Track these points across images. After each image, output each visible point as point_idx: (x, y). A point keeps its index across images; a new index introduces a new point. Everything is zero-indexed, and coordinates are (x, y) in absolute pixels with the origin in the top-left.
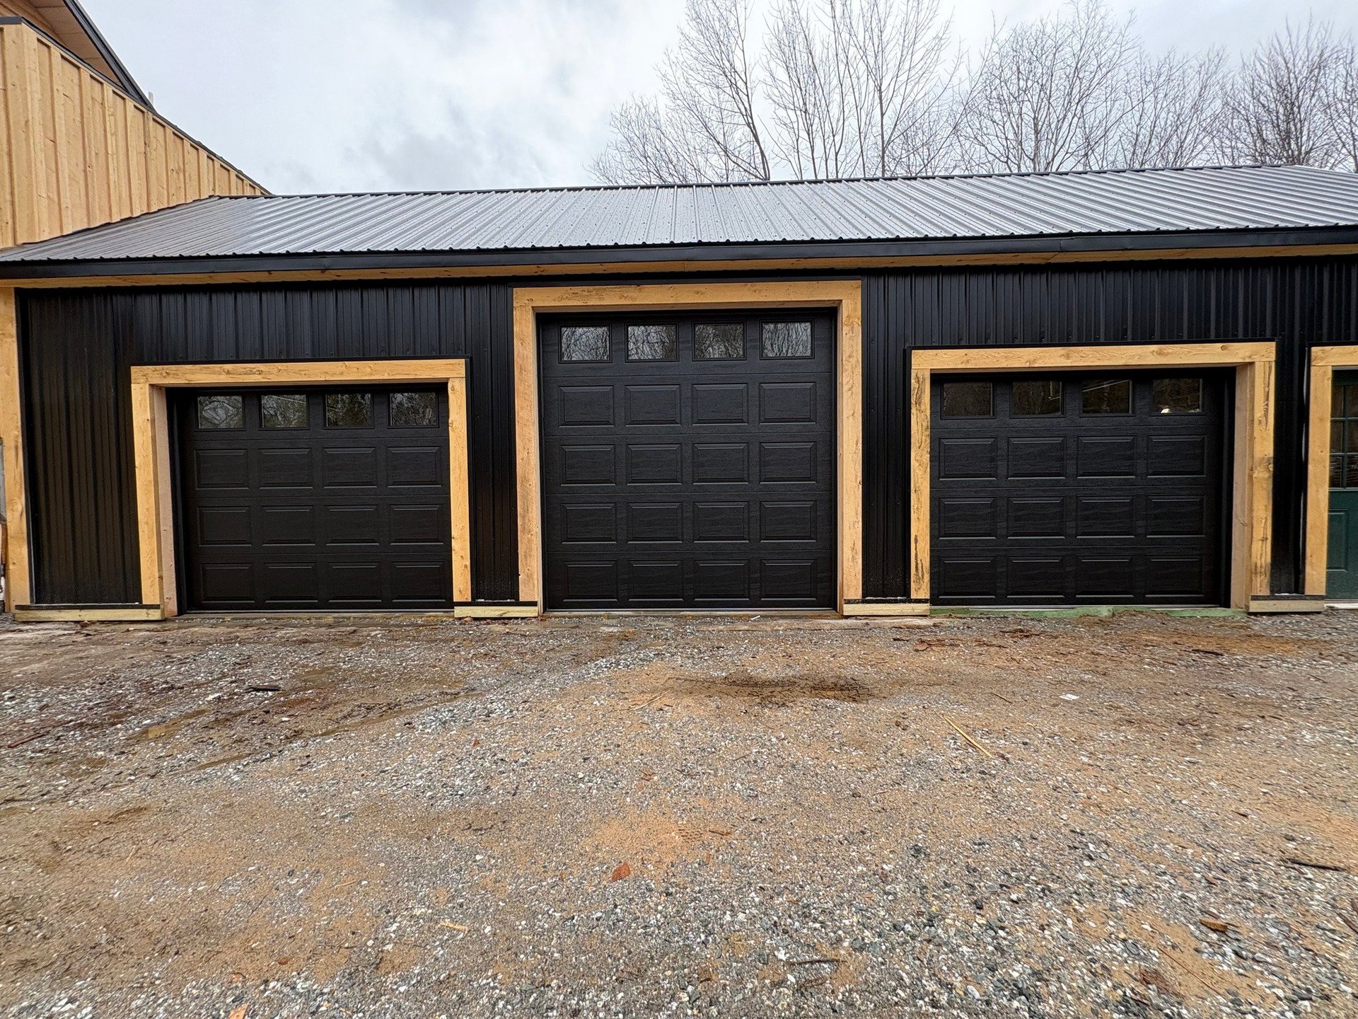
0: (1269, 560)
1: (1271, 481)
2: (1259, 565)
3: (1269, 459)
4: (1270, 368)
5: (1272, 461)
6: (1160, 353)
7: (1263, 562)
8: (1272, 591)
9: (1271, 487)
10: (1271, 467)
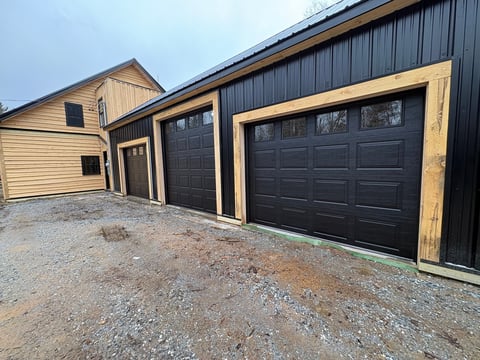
0: (439, 235)
1: (443, 175)
2: (428, 237)
3: (441, 157)
4: (445, 83)
5: (445, 159)
6: (347, 92)
7: (433, 237)
8: (441, 260)
9: (443, 180)
10: (444, 164)
